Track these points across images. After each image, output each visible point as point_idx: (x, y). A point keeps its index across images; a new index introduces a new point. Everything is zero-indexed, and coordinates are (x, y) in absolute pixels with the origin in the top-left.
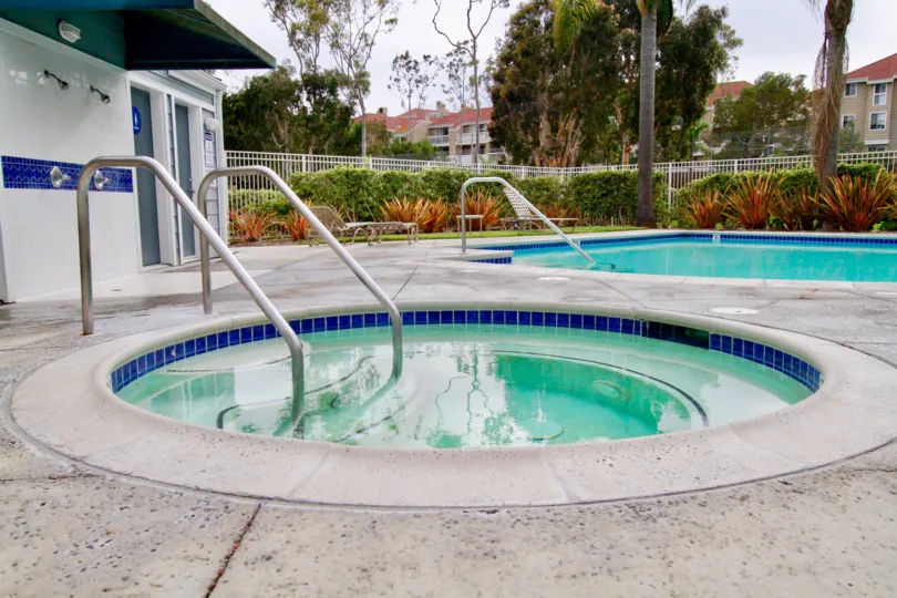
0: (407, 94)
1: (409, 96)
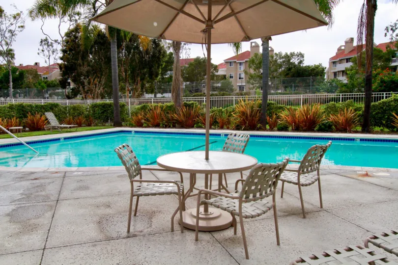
0: (48, 57)
1: (49, 58)
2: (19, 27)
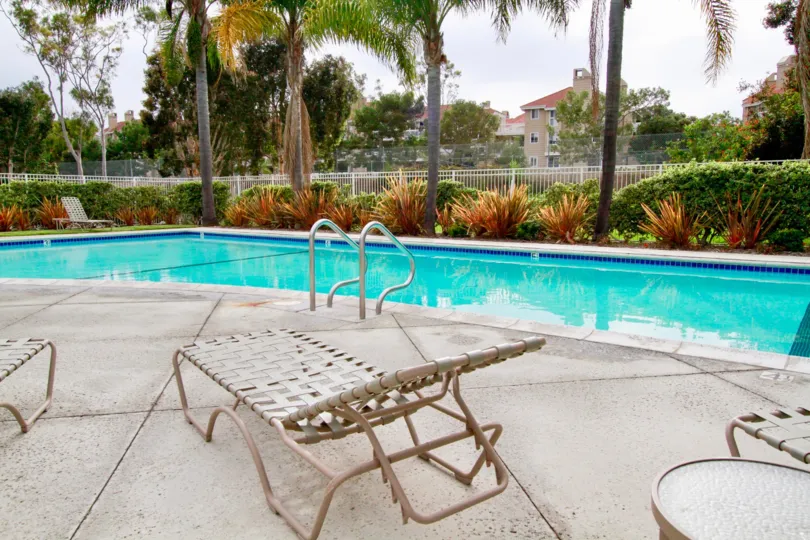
2: (113, 50)
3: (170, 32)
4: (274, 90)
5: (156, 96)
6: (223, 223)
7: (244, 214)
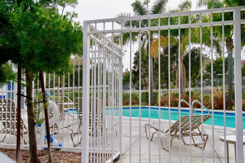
2: (124, 51)
3: (142, 45)
4: (175, 60)
5: (137, 64)
6: (156, 105)
7: (163, 102)
